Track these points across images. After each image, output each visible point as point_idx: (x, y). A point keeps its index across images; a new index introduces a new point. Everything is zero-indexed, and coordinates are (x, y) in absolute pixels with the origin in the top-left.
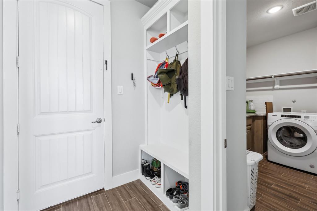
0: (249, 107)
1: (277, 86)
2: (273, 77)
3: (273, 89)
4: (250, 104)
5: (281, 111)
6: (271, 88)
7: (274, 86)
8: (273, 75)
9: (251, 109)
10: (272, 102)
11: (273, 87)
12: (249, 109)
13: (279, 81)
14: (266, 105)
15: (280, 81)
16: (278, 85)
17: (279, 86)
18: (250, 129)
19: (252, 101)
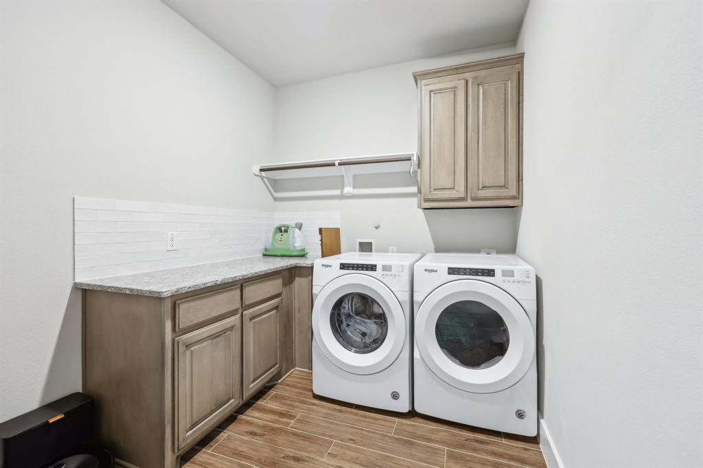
0: (291, 243)
1: (348, 190)
2: (336, 164)
3: (342, 197)
4: (293, 234)
5: (356, 251)
6: (337, 192)
7: (343, 188)
8: (337, 158)
9: (294, 247)
10: (338, 230)
11: (342, 192)
12: (291, 248)
13: (352, 176)
14: (322, 237)
15: (355, 176)
16: (350, 186)
17: (351, 188)
18: (277, 308)
19: (300, 227)
